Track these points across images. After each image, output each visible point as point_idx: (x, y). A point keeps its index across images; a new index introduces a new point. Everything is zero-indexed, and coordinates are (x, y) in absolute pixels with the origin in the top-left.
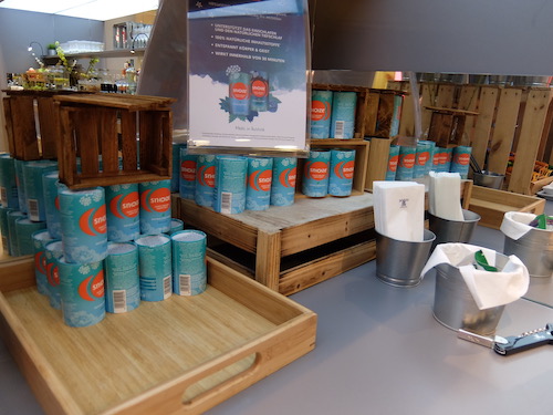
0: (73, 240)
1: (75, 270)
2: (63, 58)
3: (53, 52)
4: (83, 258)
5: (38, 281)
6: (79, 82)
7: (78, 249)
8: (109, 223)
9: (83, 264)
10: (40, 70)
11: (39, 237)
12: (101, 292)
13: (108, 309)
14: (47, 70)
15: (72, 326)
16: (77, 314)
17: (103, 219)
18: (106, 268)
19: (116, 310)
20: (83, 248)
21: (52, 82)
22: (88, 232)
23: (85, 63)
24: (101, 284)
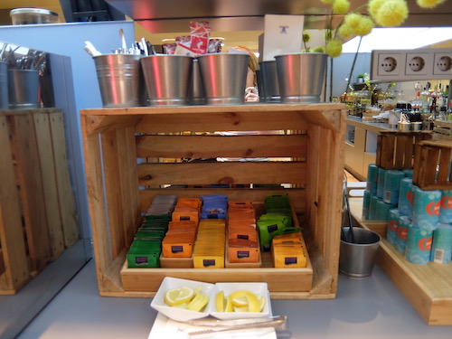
0: (420, 216)
1: (419, 232)
2: (369, 85)
3: (361, 80)
4: (424, 227)
5: (388, 235)
6: (379, 102)
7: (422, 222)
8: (441, 211)
9: (424, 230)
10: (351, 94)
11: (393, 211)
12: (429, 248)
13: (431, 259)
14: (356, 94)
15: (410, 262)
16: (414, 256)
17: (438, 208)
18: (434, 235)
19: (436, 261)
20: (426, 221)
21: (359, 102)
22: (431, 214)
23: (383, 87)
24: (430, 243)
